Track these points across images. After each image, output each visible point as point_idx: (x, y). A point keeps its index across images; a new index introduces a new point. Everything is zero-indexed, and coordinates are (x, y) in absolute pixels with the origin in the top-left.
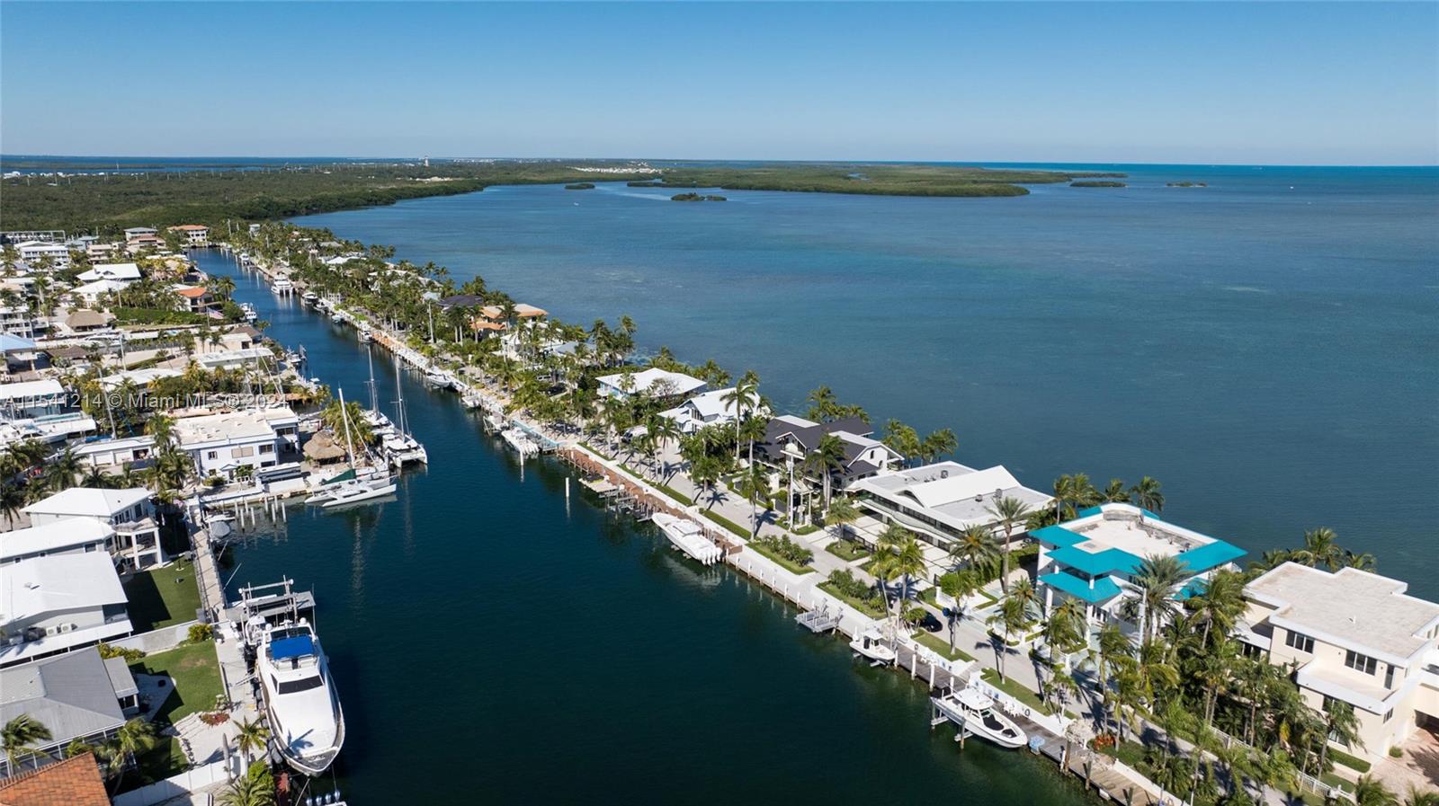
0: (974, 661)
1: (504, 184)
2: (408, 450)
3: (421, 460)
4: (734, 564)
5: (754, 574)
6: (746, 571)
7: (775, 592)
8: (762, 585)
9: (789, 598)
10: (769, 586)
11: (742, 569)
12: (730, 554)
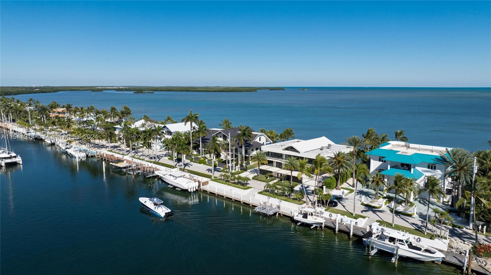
0: (367, 218)
1: (66, 91)
2: (10, 158)
3: (18, 162)
4: (206, 190)
5: (220, 193)
6: (214, 192)
7: (234, 200)
8: (225, 198)
9: (244, 202)
10: (230, 197)
11: (211, 192)
12: (203, 185)
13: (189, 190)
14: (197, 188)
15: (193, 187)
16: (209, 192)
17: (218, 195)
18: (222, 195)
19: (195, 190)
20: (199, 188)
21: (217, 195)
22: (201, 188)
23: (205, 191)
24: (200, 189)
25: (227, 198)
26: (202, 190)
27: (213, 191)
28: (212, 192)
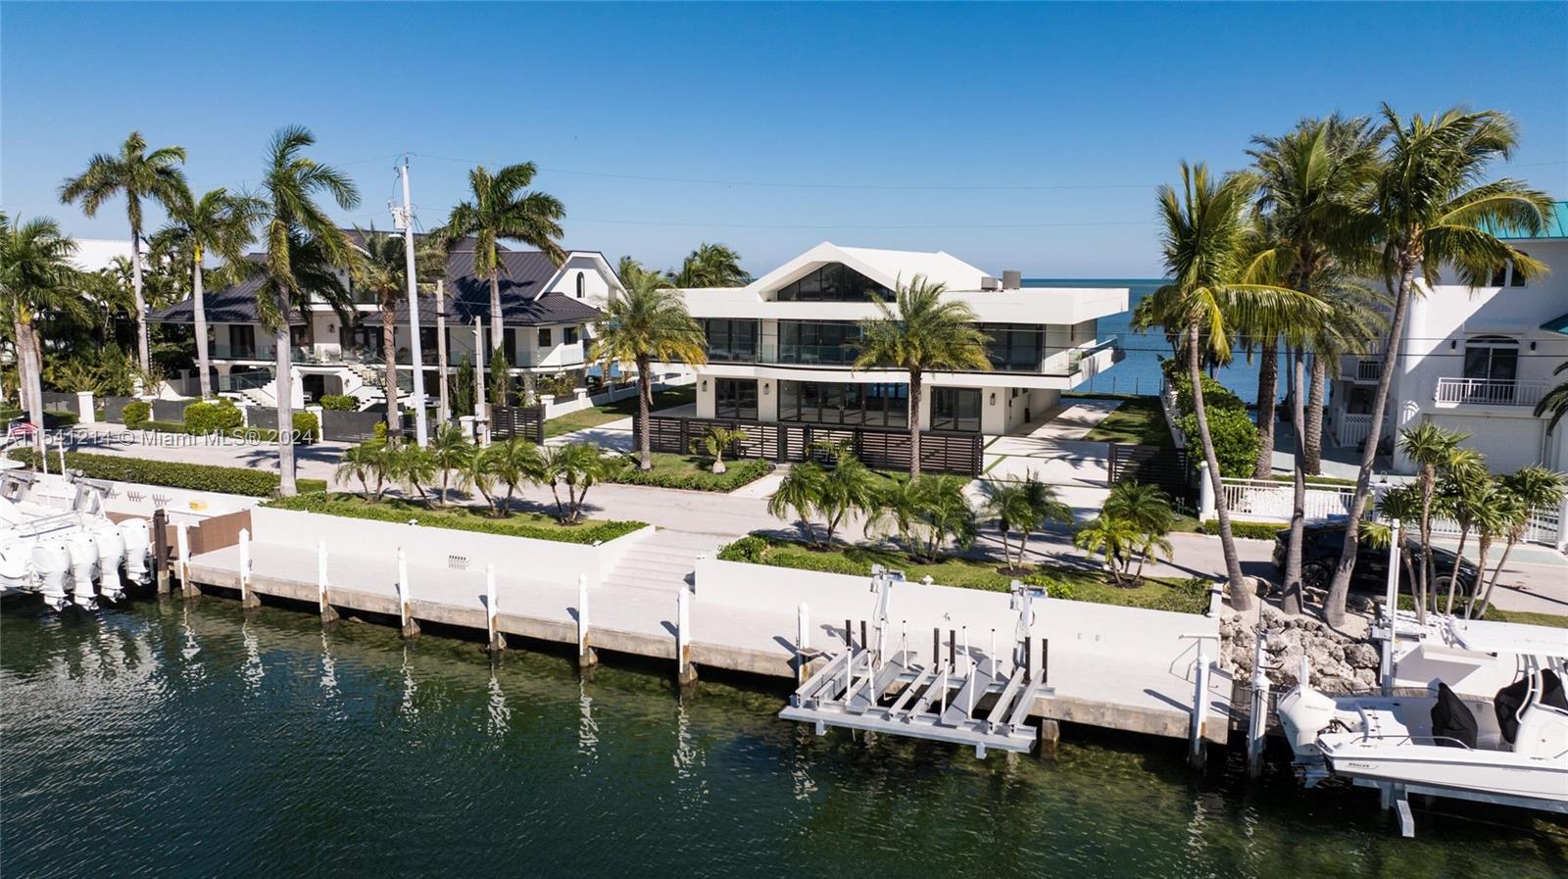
4: (229, 583)
5: (357, 595)
6: (302, 595)
7: (502, 643)
8: (415, 629)
9: (608, 644)
10: (460, 620)
11: (275, 592)
12: (196, 548)
13: (54, 597)
14: (137, 573)
15: (97, 566)
16: (256, 602)
17: (345, 612)
18: (378, 608)
19: (112, 586)
20: (162, 577)
21: (326, 618)
22: (181, 576)
23: (218, 597)
24: (174, 583)
25: (427, 626)
26: (195, 591)
27: (291, 584)
28: (286, 592)
